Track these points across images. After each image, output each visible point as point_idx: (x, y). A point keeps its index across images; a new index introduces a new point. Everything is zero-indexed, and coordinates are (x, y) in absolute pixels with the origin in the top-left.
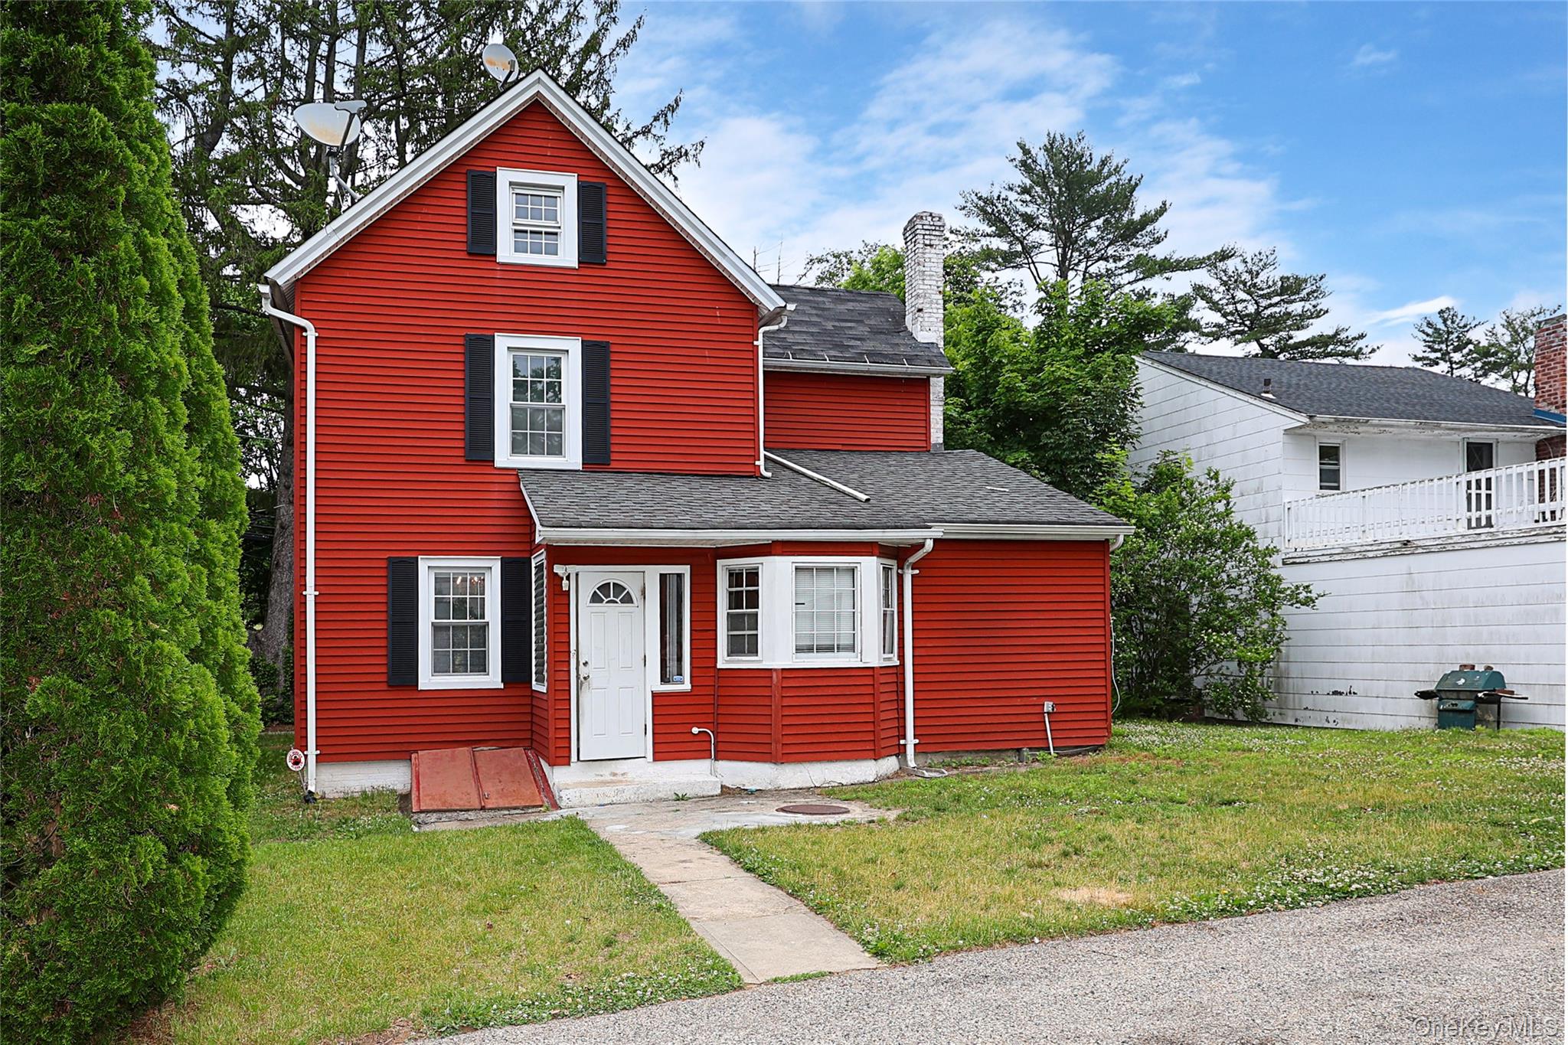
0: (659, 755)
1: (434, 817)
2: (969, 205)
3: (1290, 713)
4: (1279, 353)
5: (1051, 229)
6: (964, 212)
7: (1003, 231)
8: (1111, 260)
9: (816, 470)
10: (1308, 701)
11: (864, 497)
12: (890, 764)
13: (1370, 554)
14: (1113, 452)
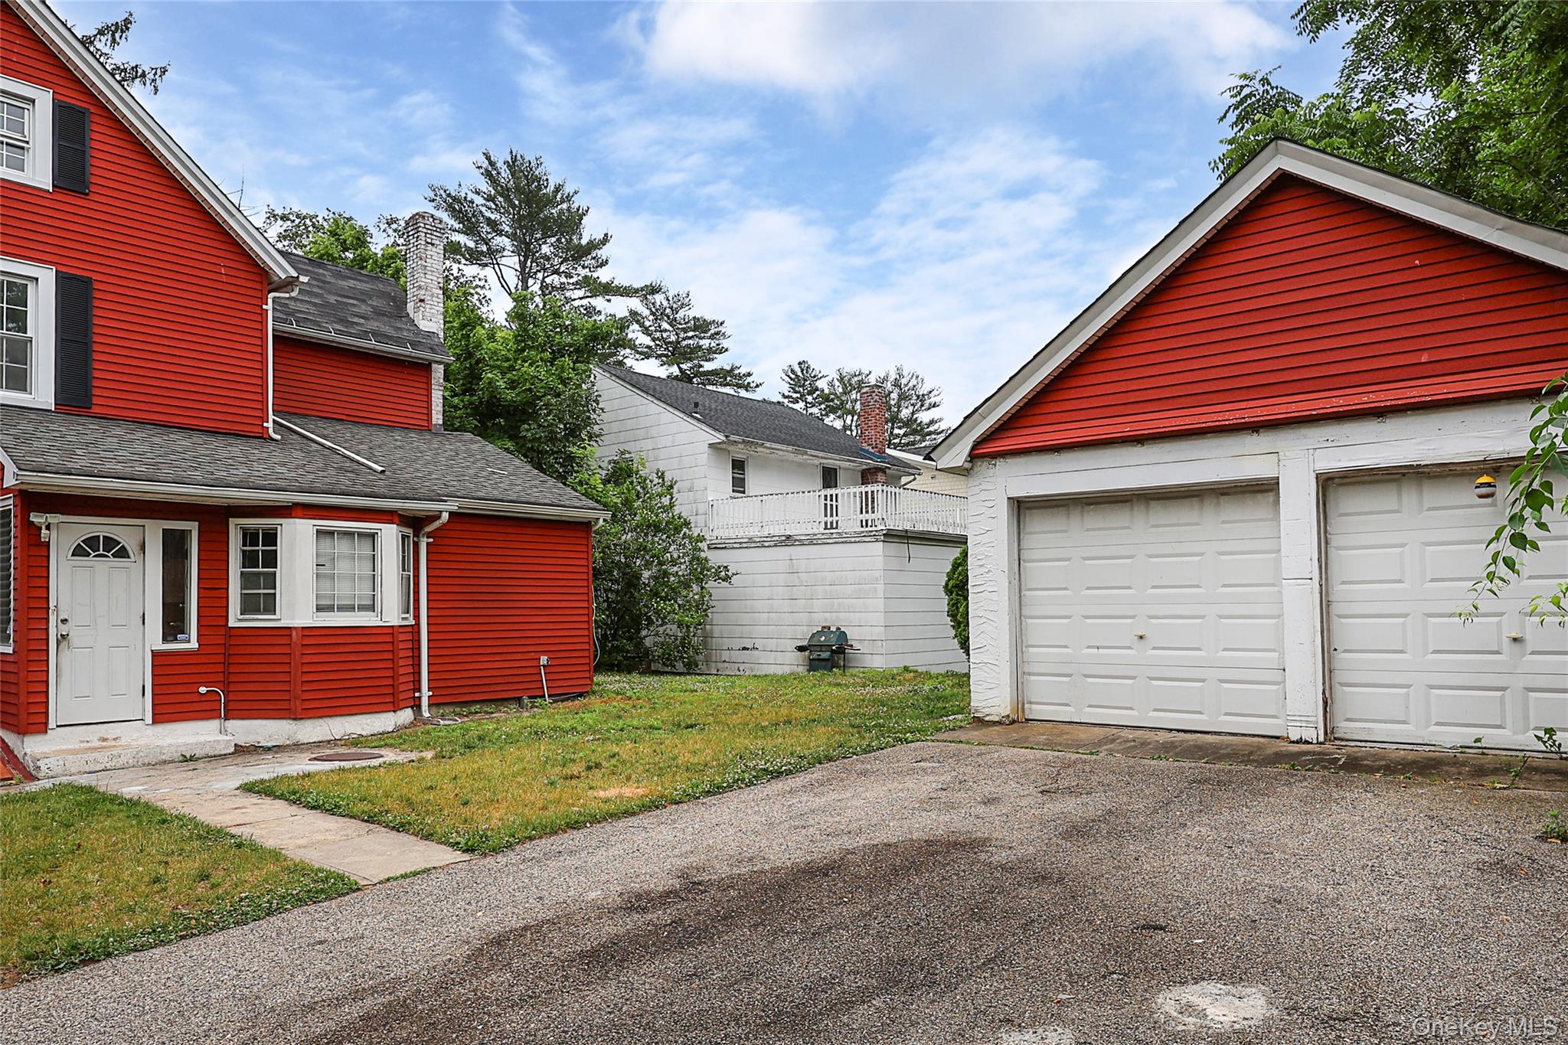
0: (161, 717)
2: (438, 198)
3: (713, 664)
4: (693, 378)
5: (512, 237)
6: (433, 204)
7: (470, 230)
8: (563, 276)
9: (325, 437)
10: (725, 655)
11: (379, 468)
12: (406, 715)
13: (766, 544)
14: (584, 448)
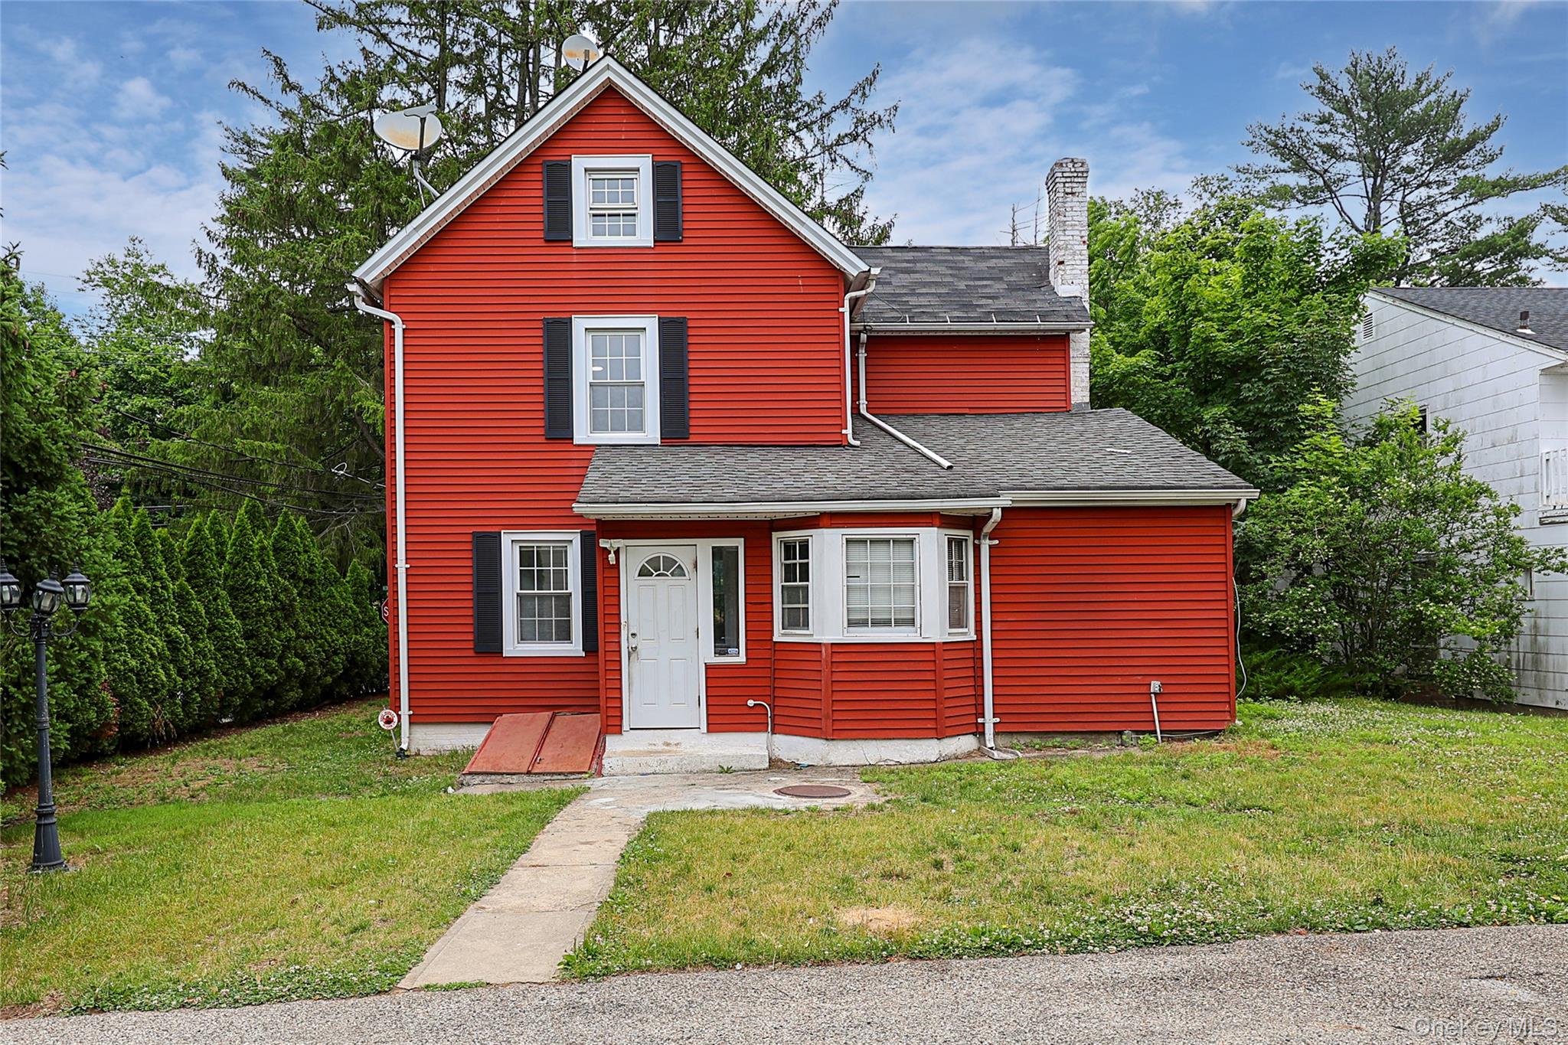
0: (713, 727)
1: (478, 779)
2: (1257, 140)
5: (1360, 158)
6: (1252, 148)
7: (1300, 165)
8: (1435, 186)
11: (946, 463)
12: (966, 743)
14: (1316, 403)
